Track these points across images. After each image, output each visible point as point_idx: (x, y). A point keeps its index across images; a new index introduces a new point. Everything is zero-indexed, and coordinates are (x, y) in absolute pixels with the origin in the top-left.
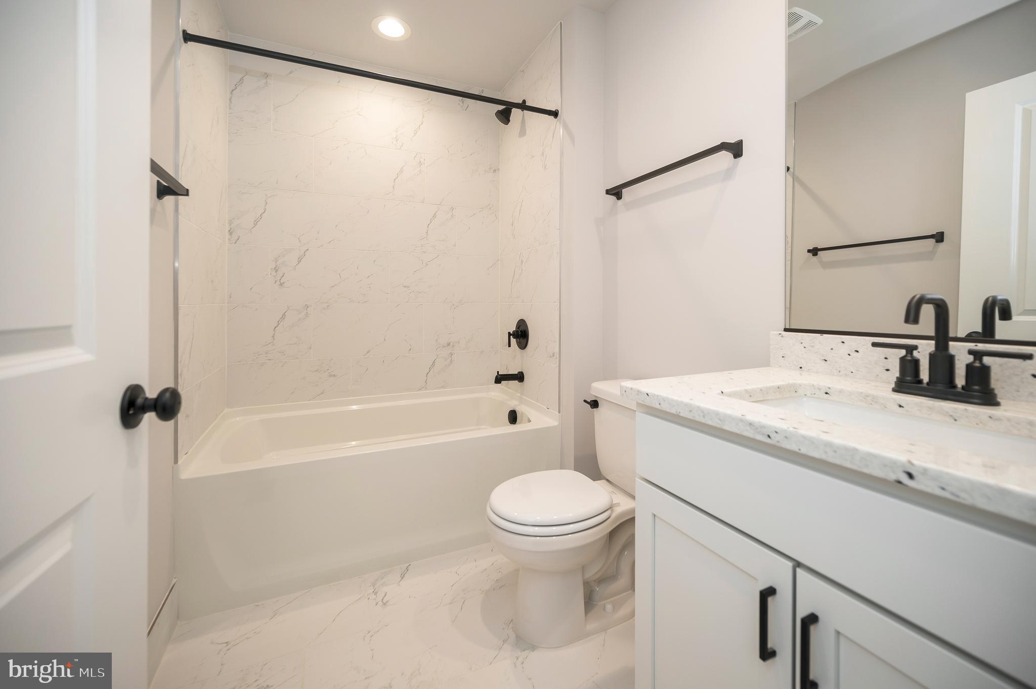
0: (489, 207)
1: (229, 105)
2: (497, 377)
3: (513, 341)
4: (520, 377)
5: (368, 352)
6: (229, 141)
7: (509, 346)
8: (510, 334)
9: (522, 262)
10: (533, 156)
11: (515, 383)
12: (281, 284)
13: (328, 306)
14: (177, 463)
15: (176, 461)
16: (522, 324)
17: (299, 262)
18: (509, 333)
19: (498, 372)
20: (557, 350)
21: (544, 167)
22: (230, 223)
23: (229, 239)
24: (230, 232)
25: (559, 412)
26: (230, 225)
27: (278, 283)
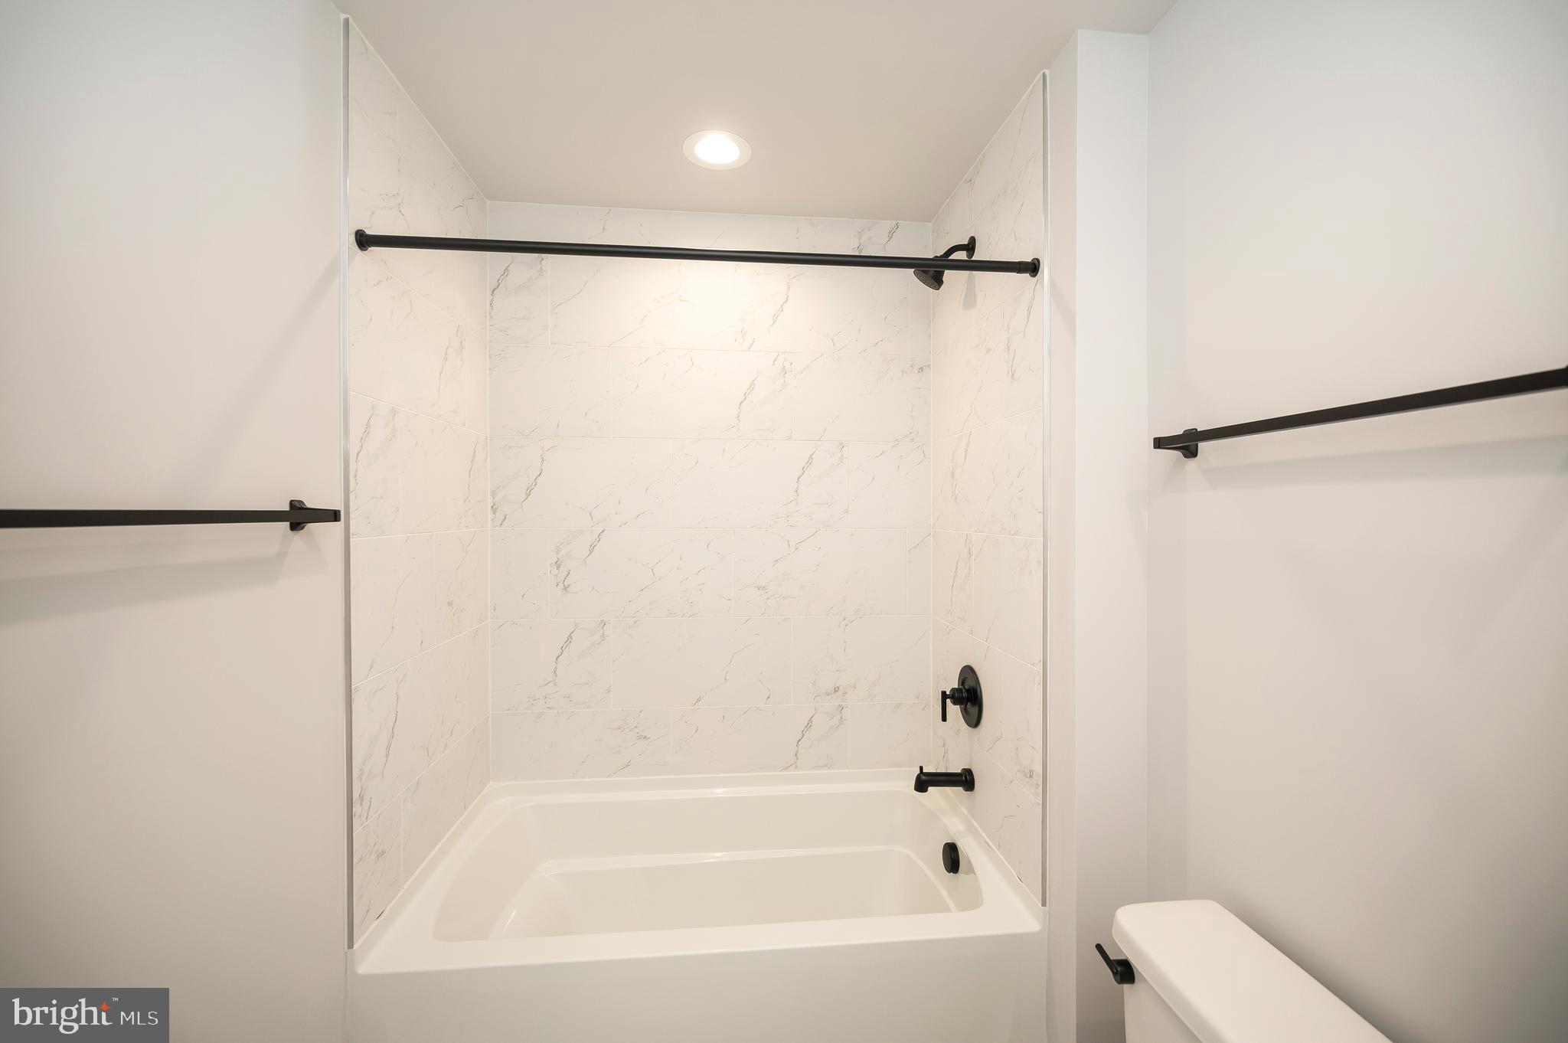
0: (911, 438)
1: (490, 313)
2: (918, 778)
3: (954, 710)
4: (965, 780)
5: (699, 700)
6: (490, 369)
7: (944, 719)
8: (944, 695)
9: (970, 554)
10: (989, 350)
11: (956, 792)
12: (565, 588)
13: (635, 622)
14: (353, 947)
15: (351, 945)
16: (968, 674)
17: (591, 551)
18: (944, 693)
19: (921, 768)
20: (1039, 770)
21: (1010, 374)
22: (494, 494)
23: (492, 520)
24: (494, 510)
25: (1044, 904)
26: (494, 498)
27: (561, 585)
